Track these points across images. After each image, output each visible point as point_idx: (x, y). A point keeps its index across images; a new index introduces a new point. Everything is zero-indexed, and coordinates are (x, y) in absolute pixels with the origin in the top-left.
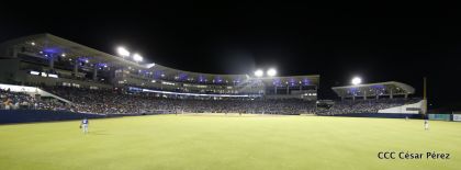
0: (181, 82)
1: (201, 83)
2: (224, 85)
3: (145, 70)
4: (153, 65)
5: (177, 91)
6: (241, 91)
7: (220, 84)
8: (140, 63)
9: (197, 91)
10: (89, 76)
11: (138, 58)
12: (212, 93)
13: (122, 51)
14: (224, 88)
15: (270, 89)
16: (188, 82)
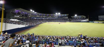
2: (49, 16)
3: (34, 14)
6: (53, 17)
8: (34, 12)
9: (44, 17)
10: (23, 15)
11: (33, 11)
12: (47, 18)
13: (31, 10)
15: (59, 17)
16: (42, 16)
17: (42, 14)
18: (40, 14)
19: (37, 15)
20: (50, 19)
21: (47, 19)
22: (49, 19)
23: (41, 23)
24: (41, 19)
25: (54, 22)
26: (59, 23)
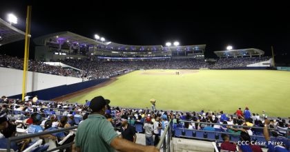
0: (122, 51)
1: (133, 51)
2: (146, 51)
3: (105, 46)
4: (110, 42)
5: (120, 57)
6: (158, 54)
7: (144, 51)
9: (131, 56)
10: (76, 51)
11: (103, 39)
12: (140, 57)
13: (97, 37)
14: (146, 53)
15: (175, 53)
16: (126, 51)
17: (127, 47)
18: (120, 46)
20: (150, 61)
21: (141, 61)
22: (145, 61)
24: (125, 61)
25: (161, 70)
26: (178, 71)
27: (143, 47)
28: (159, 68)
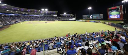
0: (15, 10)
1: (23, 11)
2: (31, 12)
6: (37, 14)
7: (30, 12)
9: (21, 14)
12: (27, 14)
14: (31, 13)
16: (17, 11)
17: (18, 9)
19: (8, 10)
20: (32, 17)
21: (27, 17)
22: (30, 16)
23: (15, 23)
24: (16, 16)
25: (39, 21)
26: (46, 21)
27: (29, 9)
28: (37, 20)
